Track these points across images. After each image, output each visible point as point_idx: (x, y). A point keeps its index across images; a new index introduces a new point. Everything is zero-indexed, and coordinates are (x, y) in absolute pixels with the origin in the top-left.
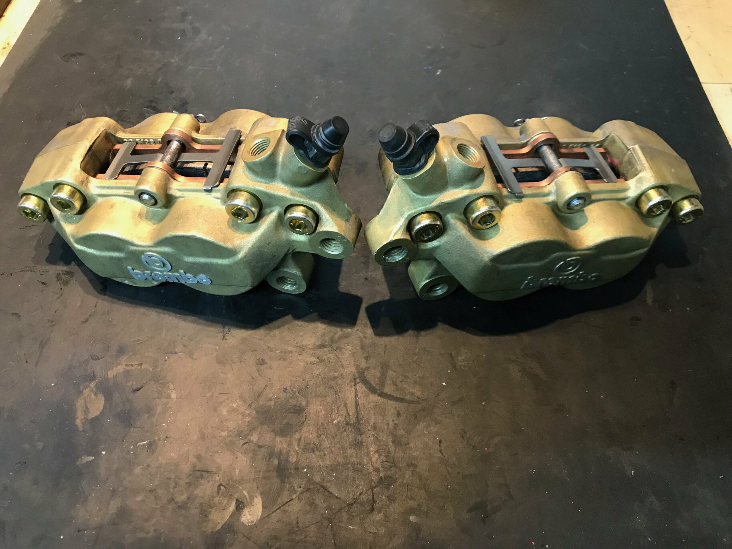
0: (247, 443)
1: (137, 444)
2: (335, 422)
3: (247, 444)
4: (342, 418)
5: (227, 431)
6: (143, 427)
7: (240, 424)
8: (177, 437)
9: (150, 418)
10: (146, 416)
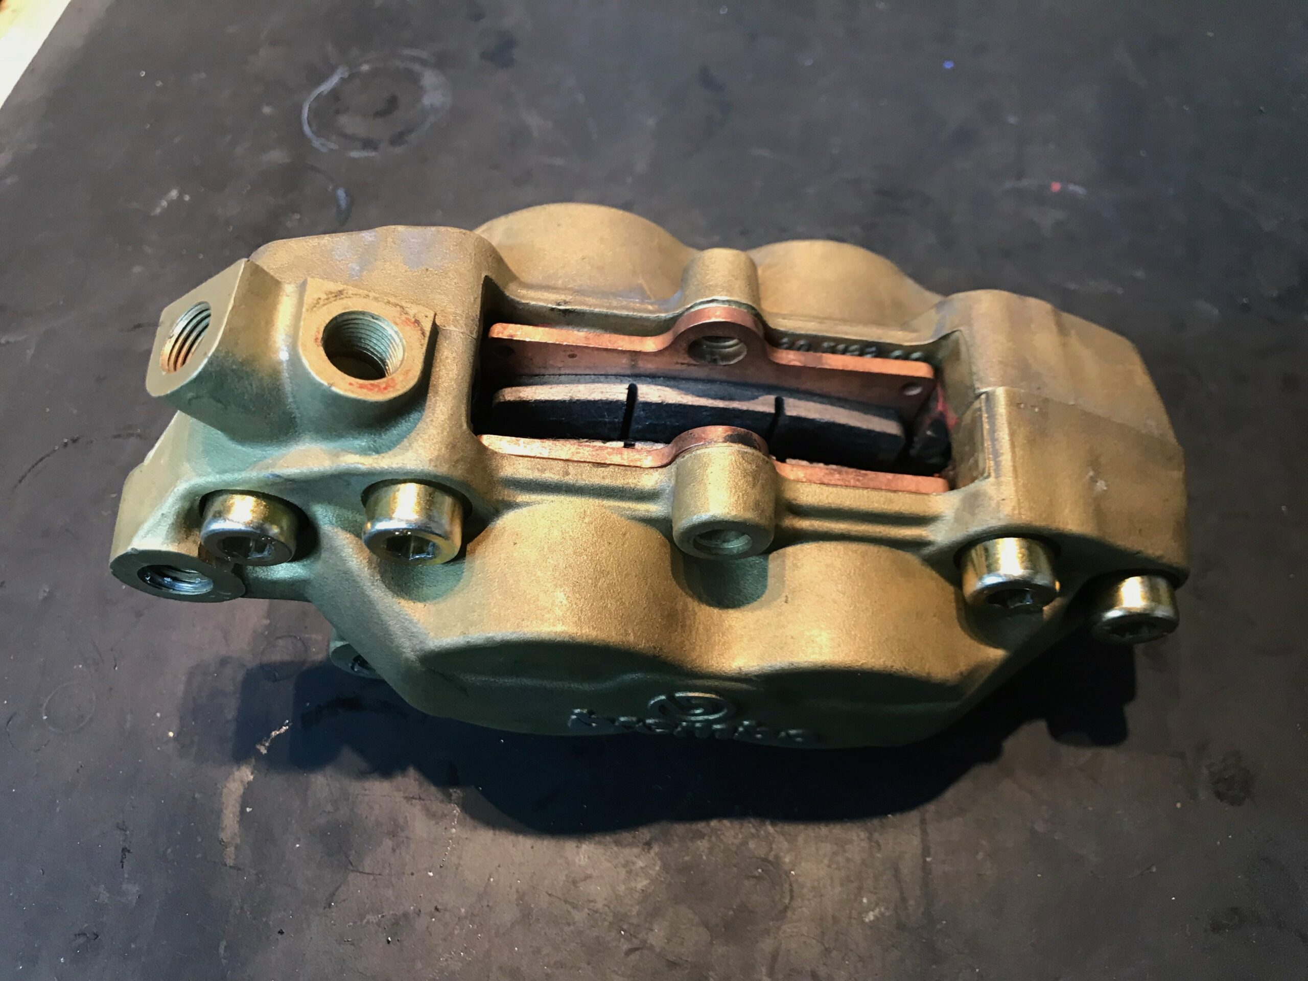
0: (636, 949)
1: (362, 920)
2: (870, 917)
3: (638, 953)
4: (887, 909)
5: (586, 911)
6: (380, 875)
7: (622, 894)
8: (463, 910)
9: (398, 851)
10: (388, 843)
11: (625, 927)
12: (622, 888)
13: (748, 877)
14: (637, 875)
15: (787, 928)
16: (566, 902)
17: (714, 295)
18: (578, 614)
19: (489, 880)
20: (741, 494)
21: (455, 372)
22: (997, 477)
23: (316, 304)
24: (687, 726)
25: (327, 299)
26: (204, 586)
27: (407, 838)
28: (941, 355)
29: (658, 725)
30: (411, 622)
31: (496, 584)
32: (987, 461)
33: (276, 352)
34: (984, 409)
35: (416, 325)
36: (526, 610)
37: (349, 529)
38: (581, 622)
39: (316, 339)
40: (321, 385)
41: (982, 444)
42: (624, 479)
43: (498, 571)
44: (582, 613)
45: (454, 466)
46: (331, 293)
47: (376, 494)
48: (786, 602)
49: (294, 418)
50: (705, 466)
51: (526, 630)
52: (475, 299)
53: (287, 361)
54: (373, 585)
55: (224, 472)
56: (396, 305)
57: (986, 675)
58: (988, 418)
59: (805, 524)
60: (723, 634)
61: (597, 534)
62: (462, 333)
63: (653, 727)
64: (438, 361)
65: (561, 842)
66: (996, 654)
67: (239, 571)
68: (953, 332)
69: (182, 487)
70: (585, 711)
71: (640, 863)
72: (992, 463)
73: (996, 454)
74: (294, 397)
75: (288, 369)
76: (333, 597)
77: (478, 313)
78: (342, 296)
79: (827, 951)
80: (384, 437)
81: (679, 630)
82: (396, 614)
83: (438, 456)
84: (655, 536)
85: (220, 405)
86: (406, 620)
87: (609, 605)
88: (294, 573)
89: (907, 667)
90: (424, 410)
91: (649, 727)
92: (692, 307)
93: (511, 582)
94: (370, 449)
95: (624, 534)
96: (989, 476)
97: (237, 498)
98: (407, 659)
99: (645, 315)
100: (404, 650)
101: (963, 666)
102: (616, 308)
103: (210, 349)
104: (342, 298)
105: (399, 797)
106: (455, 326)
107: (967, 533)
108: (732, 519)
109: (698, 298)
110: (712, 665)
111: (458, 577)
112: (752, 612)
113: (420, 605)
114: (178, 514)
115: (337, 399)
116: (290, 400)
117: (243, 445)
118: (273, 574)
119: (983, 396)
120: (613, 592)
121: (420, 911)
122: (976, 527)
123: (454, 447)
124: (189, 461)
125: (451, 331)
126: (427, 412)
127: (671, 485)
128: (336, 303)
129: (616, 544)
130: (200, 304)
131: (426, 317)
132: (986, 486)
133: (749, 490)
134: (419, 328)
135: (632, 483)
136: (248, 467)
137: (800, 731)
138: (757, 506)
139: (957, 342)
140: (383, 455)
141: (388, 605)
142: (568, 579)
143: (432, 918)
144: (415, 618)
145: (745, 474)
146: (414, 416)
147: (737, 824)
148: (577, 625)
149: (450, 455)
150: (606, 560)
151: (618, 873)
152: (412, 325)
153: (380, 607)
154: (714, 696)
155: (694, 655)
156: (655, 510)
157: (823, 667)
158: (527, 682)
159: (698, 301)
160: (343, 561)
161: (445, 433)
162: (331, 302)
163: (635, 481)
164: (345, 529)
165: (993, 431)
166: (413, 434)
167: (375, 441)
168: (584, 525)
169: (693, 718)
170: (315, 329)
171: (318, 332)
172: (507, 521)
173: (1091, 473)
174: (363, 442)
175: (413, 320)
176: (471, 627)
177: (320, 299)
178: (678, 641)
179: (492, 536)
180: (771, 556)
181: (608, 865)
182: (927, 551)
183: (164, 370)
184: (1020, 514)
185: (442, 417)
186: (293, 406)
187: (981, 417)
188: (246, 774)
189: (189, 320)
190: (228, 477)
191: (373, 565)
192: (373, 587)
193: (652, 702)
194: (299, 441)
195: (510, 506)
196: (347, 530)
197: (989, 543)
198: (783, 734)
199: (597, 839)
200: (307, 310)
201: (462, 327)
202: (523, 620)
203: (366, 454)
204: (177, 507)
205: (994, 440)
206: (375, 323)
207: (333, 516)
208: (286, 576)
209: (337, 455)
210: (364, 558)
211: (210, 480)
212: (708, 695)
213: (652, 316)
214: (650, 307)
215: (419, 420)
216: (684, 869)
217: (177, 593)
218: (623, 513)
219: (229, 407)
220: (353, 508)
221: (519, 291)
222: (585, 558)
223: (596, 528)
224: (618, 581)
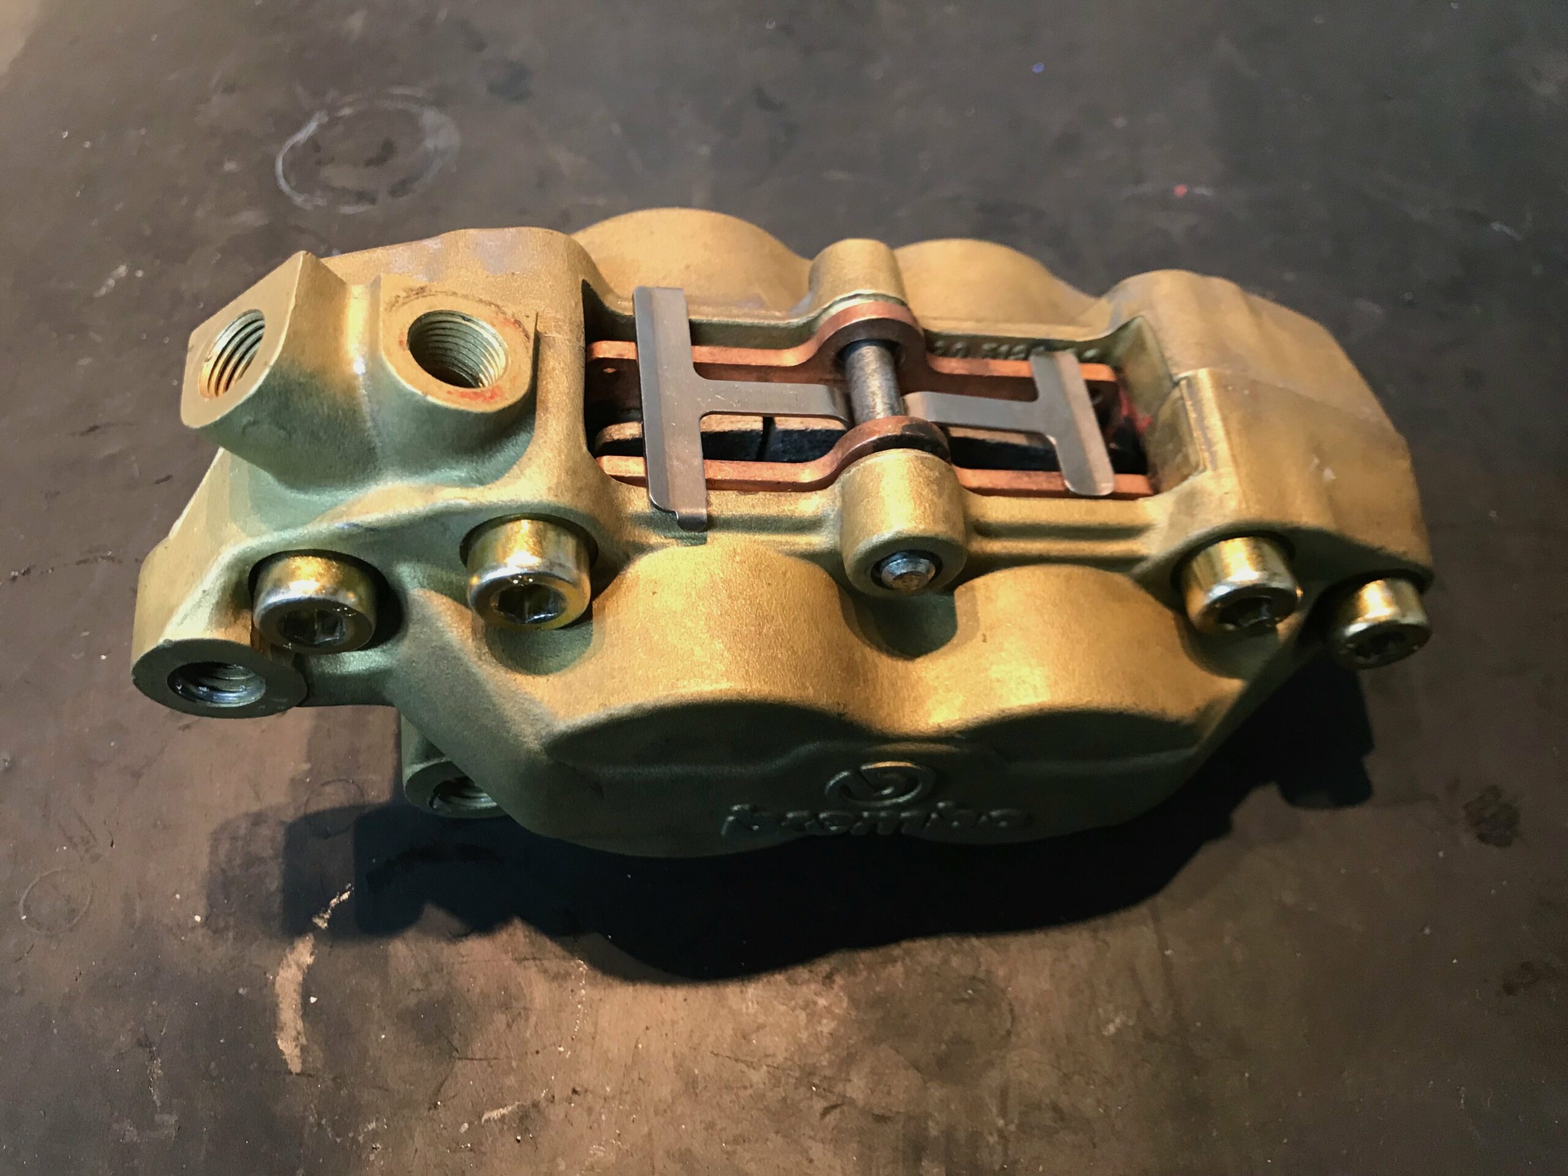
0: (834, 1107)
1: (480, 1118)
2: (1111, 1029)
3: (836, 1111)
4: (1129, 1017)
5: (765, 1067)
6: (495, 1059)
7: (804, 1041)
8: (608, 1089)
9: (514, 1027)
10: (500, 1019)
11: (816, 1081)
12: (804, 1036)
13: (956, 1002)
14: (821, 1017)
15: (1014, 1057)
16: (737, 1060)
17: (856, 288)
18: (744, 667)
19: (636, 1047)
20: (927, 505)
21: (566, 384)
22: (1215, 468)
23: (394, 304)
24: (870, 817)
25: (408, 297)
26: (252, 694)
27: (525, 1008)
28: (1120, 350)
29: (831, 820)
30: (532, 701)
31: (637, 642)
32: (1200, 453)
33: (350, 363)
34: (1186, 395)
35: (517, 326)
36: (680, 668)
37: (444, 592)
38: (749, 675)
39: (401, 342)
40: (413, 394)
41: (1191, 435)
42: (778, 507)
43: (638, 626)
44: (748, 665)
45: (577, 495)
46: (412, 290)
47: (482, 539)
48: (984, 641)
49: (374, 448)
50: (880, 476)
51: (683, 691)
52: (576, 304)
53: (364, 374)
54: (480, 659)
55: (285, 528)
56: (490, 304)
57: (1222, 711)
58: (1192, 405)
59: (996, 547)
60: (913, 688)
61: (753, 575)
62: (568, 340)
63: (827, 823)
64: (543, 372)
65: (721, 989)
66: (1232, 686)
67: (300, 662)
68: (1133, 320)
69: (229, 553)
70: (747, 807)
71: (822, 1002)
72: (1206, 455)
73: (1209, 444)
74: (374, 420)
75: (364, 385)
76: (425, 686)
77: (582, 319)
78: (425, 294)
79: (1066, 1078)
80: (487, 464)
81: (861, 684)
82: (512, 695)
83: (558, 483)
84: (821, 575)
85: (282, 433)
86: (526, 699)
87: (780, 656)
88: (372, 662)
89: (1138, 702)
90: (533, 429)
91: (821, 824)
92: (830, 306)
93: (656, 637)
94: (472, 480)
95: (784, 574)
96: (1205, 469)
97: (299, 562)
98: (529, 751)
99: (773, 322)
100: (525, 740)
101: (1199, 700)
102: (739, 316)
103: (270, 359)
104: (426, 296)
105: (507, 961)
106: (559, 333)
107: (1188, 539)
108: (921, 534)
109: (836, 295)
110: (906, 724)
111: (587, 641)
112: (944, 659)
113: (541, 680)
114: (224, 590)
115: (434, 412)
116: (369, 424)
117: (306, 493)
118: (343, 667)
119: (1183, 383)
120: (782, 639)
121: (553, 1097)
122: (1196, 531)
123: (575, 473)
124: (235, 521)
125: (554, 338)
126: (538, 432)
127: (836, 509)
128: (419, 300)
129: (777, 585)
130: (245, 314)
131: (528, 317)
132: (1201, 480)
133: (936, 500)
134: (521, 329)
135: (789, 510)
136: (315, 519)
137: (1005, 811)
138: (947, 518)
139: (1139, 331)
140: (490, 486)
141: (500, 683)
142: (725, 629)
143: (570, 1103)
144: (537, 696)
145: (929, 482)
146: (523, 437)
147: (934, 942)
148: (745, 680)
149: (572, 482)
150: (768, 603)
151: (797, 1016)
152: (512, 326)
153: (490, 687)
154: (909, 765)
155: (883, 713)
156: (817, 542)
157: (1041, 710)
158: (677, 769)
159: (838, 298)
160: (440, 633)
161: (563, 457)
162: (412, 300)
163: (791, 508)
164: (437, 591)
165: (1201, 418)
166: (524, 459)
167: (477, 471)
168: (735, 565)
169: (879, 804)
170: (399, 332)
171: (402, 334)
172: (641, 568)
173: (1316, 461)
174: (461, 473)
175: (513, 320)
176: (613, 696)
177: (399, 297)
178: (862, 696)
179: (624, 587)
180: (957, 592)
181: (783, 1008)
182: (1139, 569)
183: (205, 396)
184: (1248, 508)
185: (556, 438)
186: (373, 433)
187: (1184, 406)
188: (304, 953)
189: (230, 337)
190: (289, 535)
191: (479, 636)
192: (480, 663)
193: (832, 782)
194: (379, 480)
195: (642, 549)
196: (442, 594)
197: (1212, 549)
198: (984, 818)
199: (765, 980)
200: (386, 310)
201: (567, 334)
202: (677, 680)
203: (468, 487)
204: (222, 580)
205: (1204, 429)
206: (466, 325)
207: (424, 577)
208: (360, 668)
209: (431, 491)
210: (467, 628)
211: (266, 541)
212: (902, 764)
213: (781, 323)
214: (778, 314)
215: (528, 442)
216: (878, 1002)
217: (216, 705)
218: (780, 548)
219: (294, 437)
220: (450, 566)
221: (619, 303)
222: (743, 602)
223: (750, 569)
224: (785, 626)
